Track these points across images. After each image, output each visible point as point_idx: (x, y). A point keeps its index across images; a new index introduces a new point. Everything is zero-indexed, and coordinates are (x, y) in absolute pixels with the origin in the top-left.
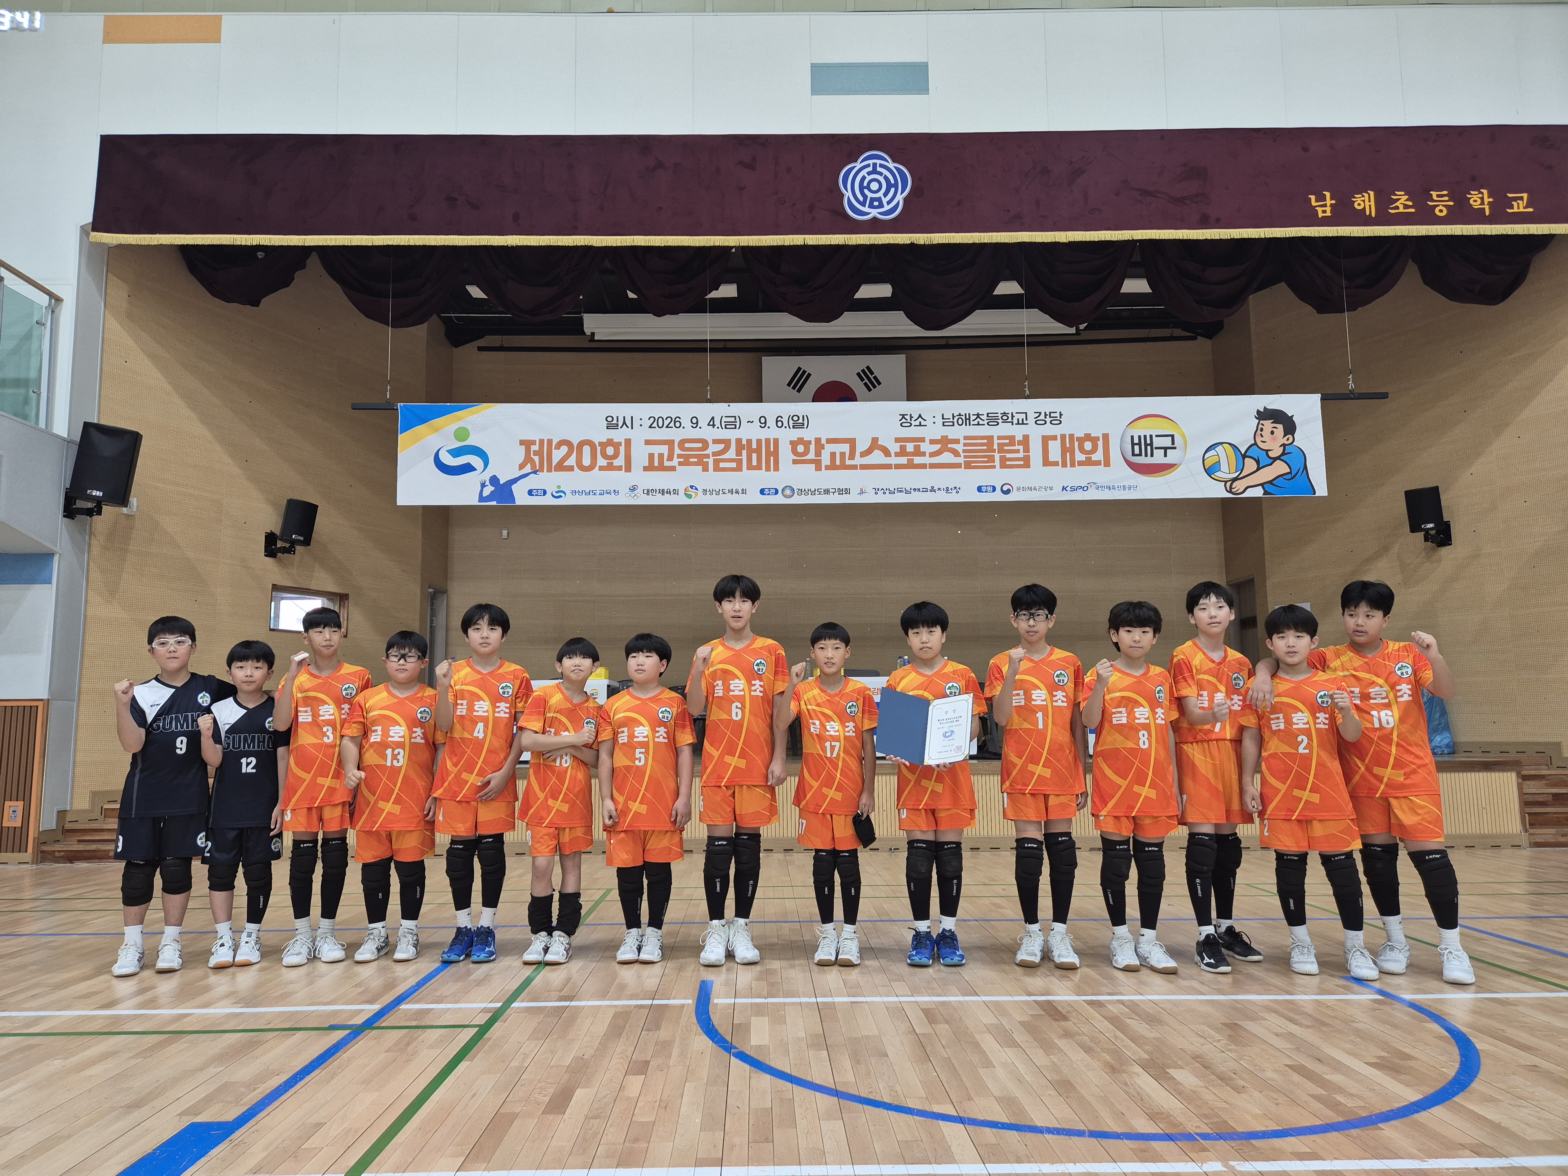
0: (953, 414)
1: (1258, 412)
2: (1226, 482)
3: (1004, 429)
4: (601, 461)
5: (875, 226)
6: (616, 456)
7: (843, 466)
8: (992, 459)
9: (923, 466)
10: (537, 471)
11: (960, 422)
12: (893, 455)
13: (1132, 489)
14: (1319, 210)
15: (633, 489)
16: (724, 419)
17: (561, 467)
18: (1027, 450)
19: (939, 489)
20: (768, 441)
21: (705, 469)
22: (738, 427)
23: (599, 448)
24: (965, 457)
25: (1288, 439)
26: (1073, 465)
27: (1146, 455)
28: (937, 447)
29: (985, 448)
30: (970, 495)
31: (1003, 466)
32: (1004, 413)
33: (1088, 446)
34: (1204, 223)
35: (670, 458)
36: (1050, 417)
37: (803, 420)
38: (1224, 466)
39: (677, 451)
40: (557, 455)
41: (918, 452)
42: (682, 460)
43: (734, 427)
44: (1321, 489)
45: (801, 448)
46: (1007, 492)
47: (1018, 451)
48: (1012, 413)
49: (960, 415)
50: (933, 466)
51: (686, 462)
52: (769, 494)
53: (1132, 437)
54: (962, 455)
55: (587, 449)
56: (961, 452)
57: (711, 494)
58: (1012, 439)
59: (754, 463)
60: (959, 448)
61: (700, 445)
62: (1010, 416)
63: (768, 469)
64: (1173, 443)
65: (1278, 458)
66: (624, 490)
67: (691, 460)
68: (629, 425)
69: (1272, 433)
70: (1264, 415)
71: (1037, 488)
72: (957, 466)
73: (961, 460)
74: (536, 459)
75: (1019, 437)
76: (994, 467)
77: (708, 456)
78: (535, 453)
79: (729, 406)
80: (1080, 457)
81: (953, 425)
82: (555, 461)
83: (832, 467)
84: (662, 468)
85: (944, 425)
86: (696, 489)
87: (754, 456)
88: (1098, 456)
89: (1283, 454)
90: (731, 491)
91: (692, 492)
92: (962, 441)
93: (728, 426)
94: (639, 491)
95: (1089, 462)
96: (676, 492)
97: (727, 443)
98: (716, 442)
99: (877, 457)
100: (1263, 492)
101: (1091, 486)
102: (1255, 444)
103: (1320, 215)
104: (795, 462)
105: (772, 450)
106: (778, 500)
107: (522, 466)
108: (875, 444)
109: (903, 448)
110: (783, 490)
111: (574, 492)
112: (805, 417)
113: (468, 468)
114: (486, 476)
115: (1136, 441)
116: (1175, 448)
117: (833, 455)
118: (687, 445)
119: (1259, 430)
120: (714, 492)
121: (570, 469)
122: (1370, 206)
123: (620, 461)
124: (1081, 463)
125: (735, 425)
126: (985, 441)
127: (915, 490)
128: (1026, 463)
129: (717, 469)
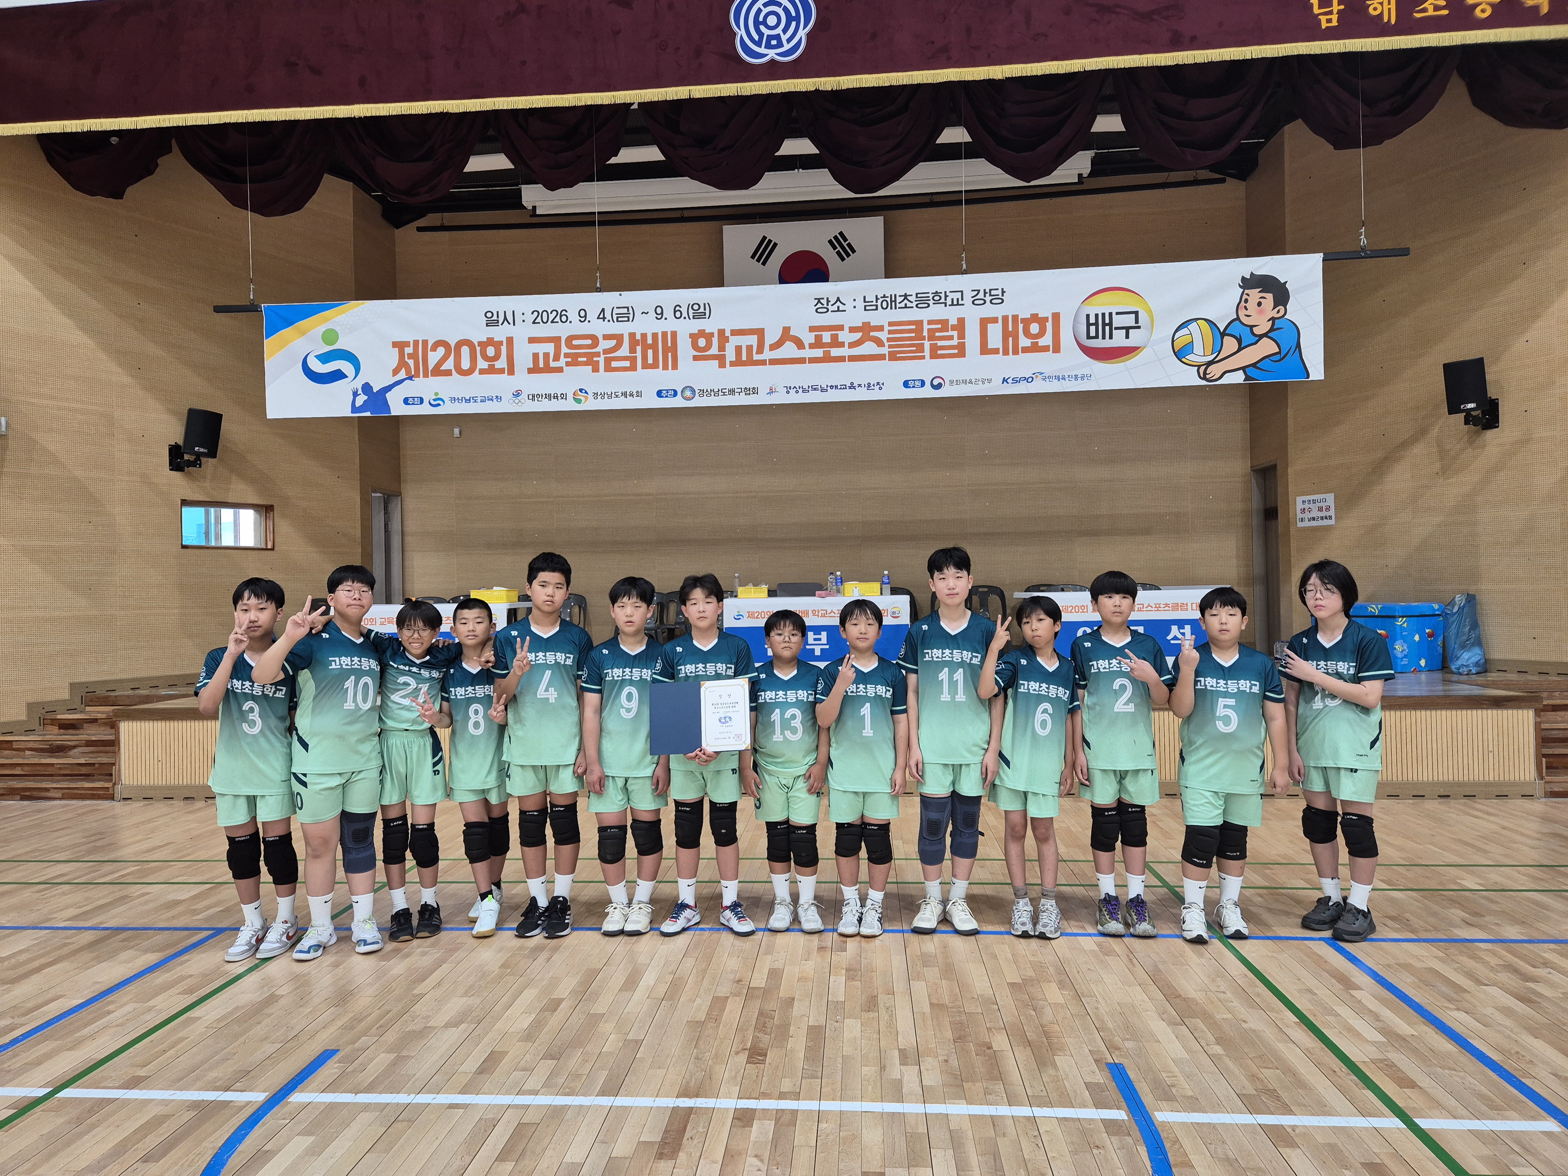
0: (877, 296)
1: (1243, 279)
2: (1199, 367)
3: (936, 312)
4: (482, 364)
5: (773, 70)
6: (497, 357)
7: (751, 362)
8: (921, 348)
9: (841, 359)
10: (413, 377)
11: (885, 305)
12: (807, 346)
13: (1086, 378)
14: (1323, 19)
15: (517, 394)
16: (616, 311)
17: (438, 371)
18: (962, 336)
19: (860, 385)
20: (664, 334)
21: (596, 369)
22: (631, 319)
23: (478, 349)
24: (890, 346)
25: (1278, 312)
26: (1016, 352)
27: (1104, 338)
28: (858, 335)
29: (913, 335)
30: (895, 392)
31: (934, 355)
32: (937, 292)
33: (1034, 328)
34: (1176, 45)
35: (557, 358)
36: (990, 295)
37: (705, 309)
38: (1198, 348)
39: (564, 350)
40: (434, 358)
41: (836, 343)
42: (570, 360)
43: (626, 319)
44: (1317, 372)
45: (702, 342)
46: (939, 386)
47: (951, 338)
48: (945, 292)
49: (884, 296)
50: (853, 358)
51: (574, 361)
52: (666, 397)
53: (1088, 316)
54: (887, 344)
55: (465, 351)
56: (885, 341)
57: (603, 397)
58: (944, 323)
59: (650, 361)
60: (883, 336)
61: (589, 342)
62: (943, 295)
63: (665, 367)
64: (1137, 321)
65: (1265, 335)
66: (507, 396)
67: (580, 359)
68: (511, 321)
69: (1259, 304)
70: (1250, 283)
71: (973, 381)
72: (881, 357)
73: (885, 350)
74: (411, 362)
75: (953, 321)
76: (923, 357)
77: (598, 354)
78: (410, 356)
79: (620, 295)
80: (1024, 342)
81: (877, 309)
82: (431, 365)
83: (738, 363)
84: (548, 369)
85: (865, 310)
86: (586, 392)
87: (650, 352)
88: (1047, 340)
89: (1272, 329)
90: (625, 394)
91: (581, 396)
92: (887, 328)
93: (619, 319)
94: (524, 396)
95: (1035, 348)
96: (564, 396)
97: (619, 338)
98: (607, 337)
99: (789, 350)
100: (1244, 377)
101: (1037, 377)
102: (1238, 319)
103: (1324, 25)
104: (695, 358)
105: (669, 345)
106: (678, 402)
107: (395, 372)
108: (786, 335)
109: (818, 338)
110: (682, 391)
111: (453, 400)
112: (707, 305)
113: (338, 375)
114: (358, 384)
115: (1092, 320)
116: (1139, 327)
117: (738, 349)
118: (575, 342)
119: (1243, 301)
120: (606, 396)
121: (448, 373)
122: (1389, 9)
123: (501, 363)
124: (1025, 350)
125: (628, 317)
126: (914, 327)
127: (831, 387)
128: (961, 351)
129: (609, 369)
